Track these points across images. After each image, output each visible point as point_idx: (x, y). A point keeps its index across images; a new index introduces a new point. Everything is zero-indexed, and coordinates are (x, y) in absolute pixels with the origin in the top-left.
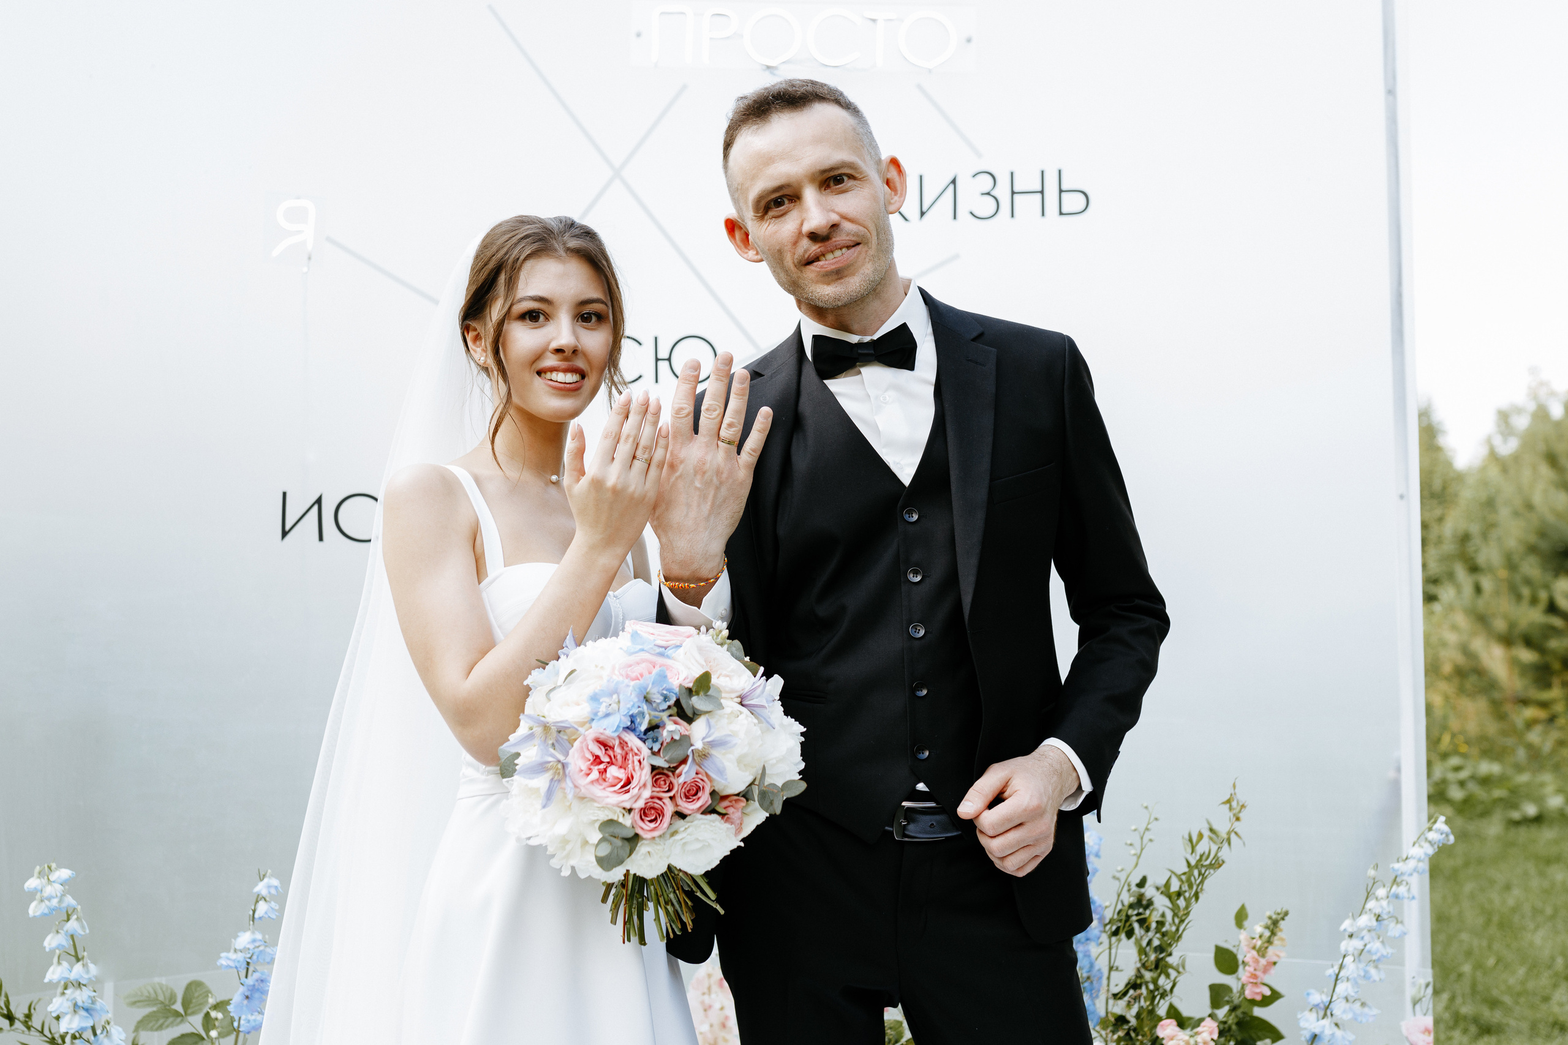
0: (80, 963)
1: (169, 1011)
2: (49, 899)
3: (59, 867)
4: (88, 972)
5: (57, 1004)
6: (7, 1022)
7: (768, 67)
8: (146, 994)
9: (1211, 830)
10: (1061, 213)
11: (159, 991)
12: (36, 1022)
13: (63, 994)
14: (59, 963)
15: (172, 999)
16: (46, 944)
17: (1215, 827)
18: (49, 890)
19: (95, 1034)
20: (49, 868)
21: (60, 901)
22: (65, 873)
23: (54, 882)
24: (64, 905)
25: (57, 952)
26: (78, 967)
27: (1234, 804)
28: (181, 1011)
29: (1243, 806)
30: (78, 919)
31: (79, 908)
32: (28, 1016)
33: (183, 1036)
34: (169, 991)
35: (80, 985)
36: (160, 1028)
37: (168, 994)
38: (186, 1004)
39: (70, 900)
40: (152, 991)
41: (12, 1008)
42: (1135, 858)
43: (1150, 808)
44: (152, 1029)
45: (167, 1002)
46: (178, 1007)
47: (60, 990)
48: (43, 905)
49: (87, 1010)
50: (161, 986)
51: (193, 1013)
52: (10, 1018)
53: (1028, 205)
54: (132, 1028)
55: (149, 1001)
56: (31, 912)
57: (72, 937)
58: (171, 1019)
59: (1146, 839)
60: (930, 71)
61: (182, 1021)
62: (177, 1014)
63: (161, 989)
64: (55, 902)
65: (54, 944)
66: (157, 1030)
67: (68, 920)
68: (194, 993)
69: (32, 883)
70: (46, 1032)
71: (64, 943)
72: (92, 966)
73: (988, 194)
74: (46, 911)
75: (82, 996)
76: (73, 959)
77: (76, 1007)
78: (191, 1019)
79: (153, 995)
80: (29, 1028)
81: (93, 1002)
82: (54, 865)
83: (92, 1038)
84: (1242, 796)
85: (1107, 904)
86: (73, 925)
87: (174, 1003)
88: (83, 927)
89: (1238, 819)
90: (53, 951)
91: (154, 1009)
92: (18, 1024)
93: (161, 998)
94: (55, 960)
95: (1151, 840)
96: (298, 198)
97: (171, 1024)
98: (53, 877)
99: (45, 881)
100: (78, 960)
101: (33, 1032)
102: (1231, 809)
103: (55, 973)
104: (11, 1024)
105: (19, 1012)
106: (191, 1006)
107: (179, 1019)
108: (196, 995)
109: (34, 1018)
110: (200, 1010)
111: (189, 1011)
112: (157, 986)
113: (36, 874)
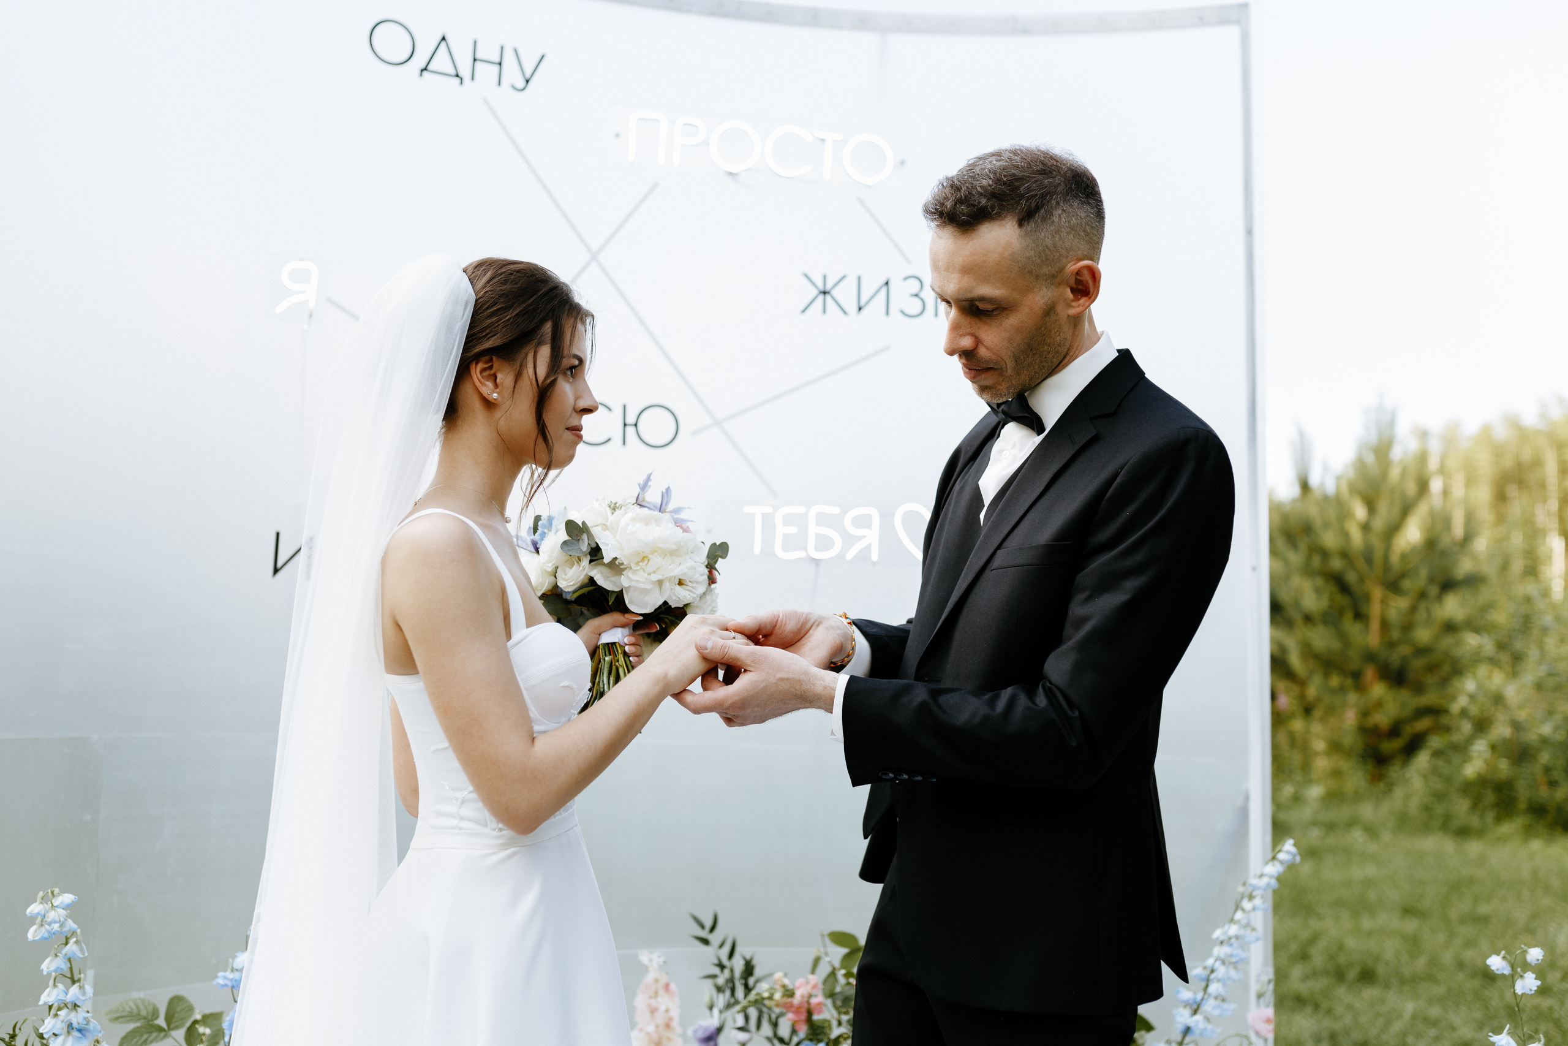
0: (77, 985)
1: (153, 1026)
2: (51, 923)
3: (61, 894)
4: (84, 994)
5: (50, 1026)
7: (731, 174)
8: (130, 1009)
11: (142, 1007)
13: (57, 1014)
14: (56, 985)
15: (155, 1014)
16: (44, 967)
18: (52, 915)
20: (52, 893)
21: (62, 925)
22: (67, 899)
23: (57, 907)
24: (66, 929)
25: (54, 976)
26: (74, 989)
28: (164, 1025)
30: (77, 942)
31: (79, 931)
34: (151, 1007)
35: (75, 1007)
37: (150, 1009)
38: (169, 1018)
39: (71, 924)
40: (134, 1007)
45: (150, 1017)
46: (161, 1022)
47: (54, 1011)
48: (43, 930)
49: (80, 1031)
50: (143, 1001)
54: (121, 1042)
55: (132, 1016)
56: (30, 936)
57: (69, 960)
58: (154, 1035)
60: (869, 186)
61: (165, 1036)
62: (160, 1029)
63: (143, 1004)
64: (56, 926)
65: (52, 968)
67: (67, 944)
68: (176, 1009)
69: (36, 908)
71: (61, 965)
72: (87, 990)
73: (916, 295)
74: (46, 935)
75: (76, 1016)
76: (69, 981)
77: (70, 1026)
79: (135, 1010)
81: (87, 1023)
82: (57, 892)
86: (72, 947)
87: (157, 1018)
88: (82, 950)
90: (50, 972)
91: (138, 1024)
93: (144, 1013)
94: (51, 983)
96: (304, 260)
97: (154, 1038)
98: (55, 903)
99: (48, 905)
100: (74, 982)
103: (50, 996)
106: (174, 1020)
107: (163, 1034)
108: (178, 1010)
110: (182, 1025)
111: (172, 1026)
112: (140, 1003)
113: (39, 900)
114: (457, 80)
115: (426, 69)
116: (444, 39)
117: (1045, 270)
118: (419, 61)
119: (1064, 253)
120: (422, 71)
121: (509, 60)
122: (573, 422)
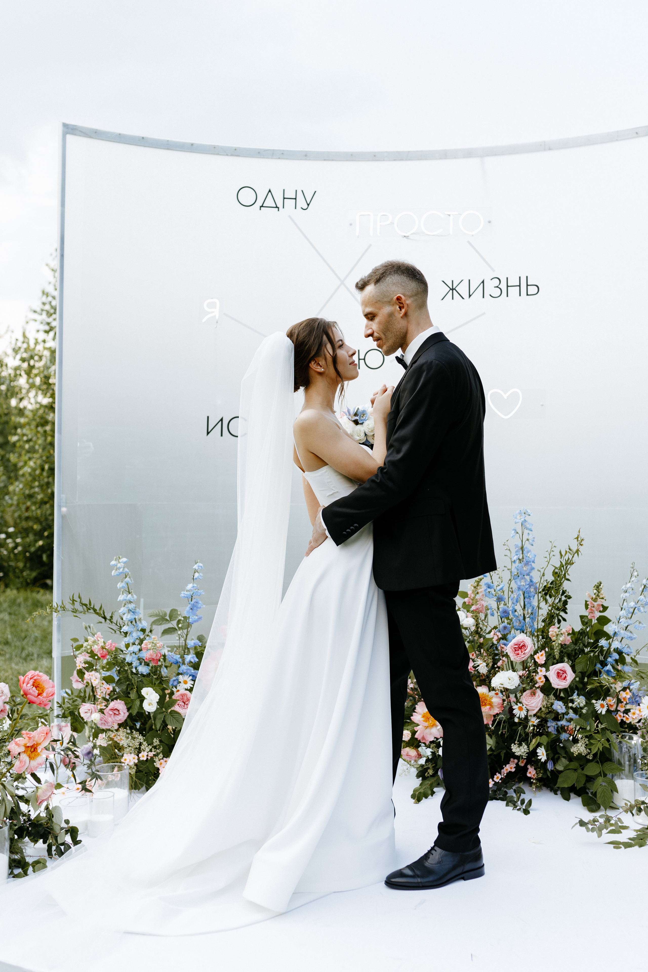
0: (130, 594)
1: (164, 619)
2: (119, 568)
3: (122, 557)
4: (133, 597)
5: (122, 610)
6: (104, 620)
7: (405, 236)
8: (155, 613)
9: (570, 549)
10: (527, 295)
11: (160, 612)
12: (114, 620)
13: (124, 606)
14: (123, 594)
15: (165, 615)
16: (118, 586)
17: (571, 548)
18: (119, 565)
19: (136, 622)
20: (119, 557)
21: (123, 570)
22: (124, 560)
24: (124, 571)
25: (122, 590)
26: (130, 596)
27: (579, 539)
28: (169, 619)
29: (583, 540)
30: (129, 577)
31: (130, 573)
32: (111, 617)
33: (169, 628)
35: (130, 602)
36: (161, 624)
37: (164, 613)
38: (170, 616)
39: (126, 570)
40: (157, 612)
41: (106, 614)
42: (547, 563)
43: (552, 542)
44: (157, 625)
45: (163, 616)
46: (168, 618)
47: (123, 605)
48: (117, 572)
49: (133, 612)
51: (173, 620)
52: (105, 618)
53: (513, 291)
54: (150, 624)
55: (156, 615)
56: (113, 574)
57: (127, 584)
58: (164, 622)
59: (551, 555)
60: (473, 235)
61: (169, 623)
62: (167, 620)
64: (121, 570)
65: (121, 586)
66: (159, 625)
67: (126, 577)
68: (173, 614)
69: (113, 563)
70: (118, 624)
71: (125, 586)
72: (135, 596)
73: (497, 287)
74: (118, 574)
75: (131, 606)
76: (128, 593)
77: (129, 611)
78: (172, 622)
80: (112, 622)
81: (135, 610)
82: (121, 557)
83: (135, 624)
84: (582, 536)
85: (537, 582)
86: (127, 579)
87: (166, 616)
88: (131, 581)
89: (581, 545)
90: (121, 588)
91: (159, 618)
92: (108, 621)
93: (161, 614)
94: (121, 593)
95: (553, 555)
96: (212, 298)
97: (165, 623)
98: (120, 561)
99: (117, 562)
100: (130, 593)
101: (113, 624)
102: (578, 540)
103: (121, 598)
104: (105, 621)
105: (108, 616)
106: (172, 618)
107: (168, 622)
108: (174, 614)
109: (114, 618)
110: (176, 619)
112: (160, 611)
113: (114, 560)
114: (277, 209)
115: (262, 206)
116: (270, 191)
117: (385, 300)
118: (259, 203)
119: (392, 293)
120: (261, 207)
121: (300, 196)
122: (351, 361)
